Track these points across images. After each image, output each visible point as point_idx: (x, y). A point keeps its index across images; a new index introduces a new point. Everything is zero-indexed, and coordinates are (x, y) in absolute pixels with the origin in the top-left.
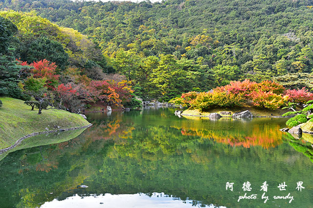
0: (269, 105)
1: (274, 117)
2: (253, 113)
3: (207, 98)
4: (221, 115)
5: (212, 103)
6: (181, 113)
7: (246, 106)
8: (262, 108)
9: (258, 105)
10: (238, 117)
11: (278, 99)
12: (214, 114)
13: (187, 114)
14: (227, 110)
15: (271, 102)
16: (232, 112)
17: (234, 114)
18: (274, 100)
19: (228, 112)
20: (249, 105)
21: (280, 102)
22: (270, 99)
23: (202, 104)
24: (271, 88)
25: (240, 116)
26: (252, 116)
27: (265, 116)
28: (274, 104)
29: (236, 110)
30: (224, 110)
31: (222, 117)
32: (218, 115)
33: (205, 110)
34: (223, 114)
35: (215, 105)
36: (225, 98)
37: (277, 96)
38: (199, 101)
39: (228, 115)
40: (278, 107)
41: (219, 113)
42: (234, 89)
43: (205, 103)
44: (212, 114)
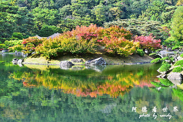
0: (122, 52)
1: (127, 64)
2: (106, 60)
3: (56, 43)
4: (73, 63)
5: (62, 50)
6: (23, 61)
7: (97, 53)
8: (115, 55)
9: (111, 51)
10: (92, 65)
11: (131, 46)
12: (66, 61)
13: (30, 62)
14: (79, 58)
15: (124, 49)
16: (84, 60)
17: (86, 62)
18: (127, 46)
19: (79, 60)
20: (101, 52)
21: (133, 48)
22: (122, 45)
23: (50, 50)
24: (120, 33)
25: (93, 64)
26: (105, 64)
27: (118, 64)
28: (127, 50)
29: (87, 58)
30: (74, 58)
31: (74, 65)
32: (70, 63)
33: (52, 57)
34: (75, 61)
35: (64, 52)
36: (77, 44)
37: (129, 42)
38: (47, 47)
39: (80, 63)
40: (131, 54)
41: (70, 60)
42: (86, 34)
43: (55, 50)
44: (63, 62)
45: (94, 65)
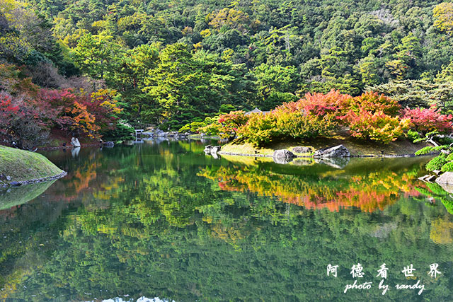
0: (379, 136)
1: (387, 157)
2: (350, 149)
3: (268, 122)
4: (295, 153)
5: (277, 132)
6: (219, 150)
7: (336, 137)
8: (366, 142)
9: (359, 135)
10: (325, 157)
11: (393, 125)
12: (283, 151)
13: (231, 152)
14: (305, 145)
15: (382, 131)
16: (313, 148)
17: (317, 153)
18: (387, 126)
19: (306, 148)
20: (343, 136)
21: (397, 129)
22: (379, 124)
23: (259, 132)
24: (378, 105)
25: (328, 155)
26: (349, 155)
27: (371, 156)
28: (386, 133)
29: (320, 145)
30: (298, 145)
31: (296, 157)
32: (290, 153)
33: (263, 144)
34: (298, 151)
35: (282, 135)
36: (302, 123)
37: (392, 120)
38: (254, 128)
39: (307, 154)
40: (394, 140)
41: (291, 149)
42: (317, 107)
43: (266, 133)
44: (279, 151)
45: (329, 157)
